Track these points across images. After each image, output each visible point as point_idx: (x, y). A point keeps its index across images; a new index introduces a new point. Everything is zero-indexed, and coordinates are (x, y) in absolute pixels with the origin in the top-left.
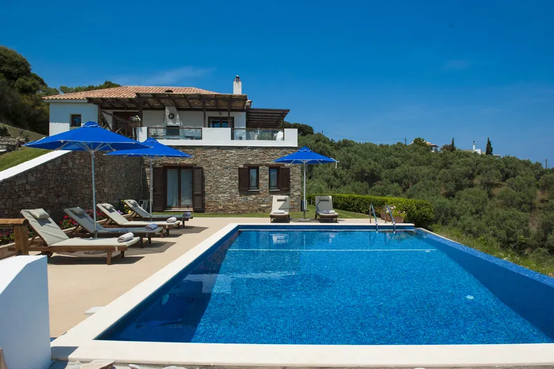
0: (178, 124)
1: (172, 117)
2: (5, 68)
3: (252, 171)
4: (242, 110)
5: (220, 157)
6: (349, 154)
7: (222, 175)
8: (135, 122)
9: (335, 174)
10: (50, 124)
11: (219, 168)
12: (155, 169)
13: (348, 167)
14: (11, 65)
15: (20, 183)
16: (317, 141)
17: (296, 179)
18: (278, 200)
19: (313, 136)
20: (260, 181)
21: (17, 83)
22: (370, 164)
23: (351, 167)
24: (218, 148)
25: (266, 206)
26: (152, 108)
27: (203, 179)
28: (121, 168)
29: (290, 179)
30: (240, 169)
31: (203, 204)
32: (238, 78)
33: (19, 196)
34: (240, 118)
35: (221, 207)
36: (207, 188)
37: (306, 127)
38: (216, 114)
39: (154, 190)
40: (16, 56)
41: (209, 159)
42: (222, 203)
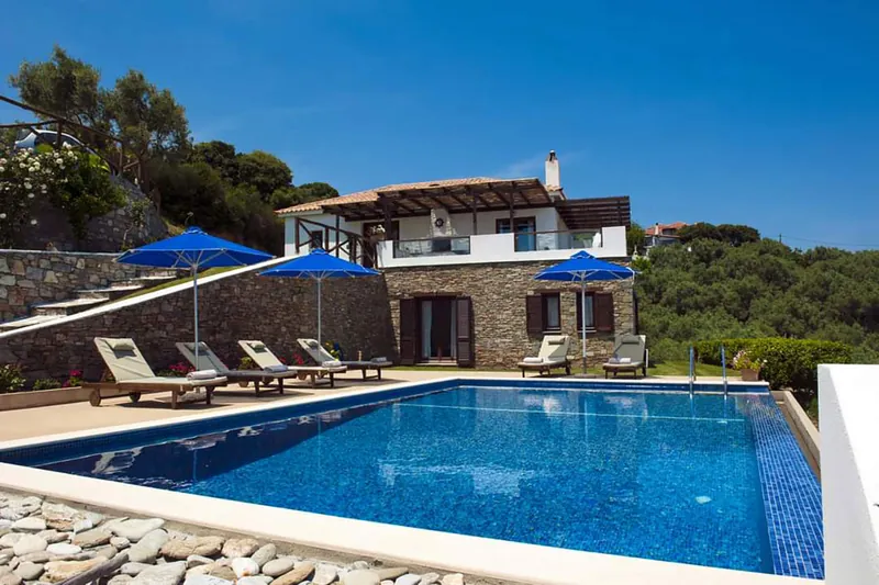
0: (449, 234)
1: (441, 223)
2: (259, 178)
3: (550, 300)
4: (549, 205)
5: (496, 280)
6: (826, 275)
7: (501, 308)
8: (376, 234)
9: (794, 312)
10: (286, 246)
11: (495, 297)
12: (403, 302)
13: (824, 299)
14: (266, 173)
15: (148, 312)
16: (762, 253)
17: (624, 312)
18: (551, 343)
19: (755, 245)
20: (563, 317)
21: (273, 197)
22: (870, 290)
23: (830, 298)
24: (494, 265)
25: (572, 357)
26: (413, 213)
27: (471, 314)
28: (336, 299)
29: (613, 312)
30: (528, 297)
31: (472, 355)
32: (553, 154)
33: (147, 329)
34: (548, 218)
35: (499, 360)
36: (477, 329)
37: (744, 229)
38: (505, 215)
39: (402, 334)
40: (274, 160)
41: (479, 284)
42: (501, 353)
